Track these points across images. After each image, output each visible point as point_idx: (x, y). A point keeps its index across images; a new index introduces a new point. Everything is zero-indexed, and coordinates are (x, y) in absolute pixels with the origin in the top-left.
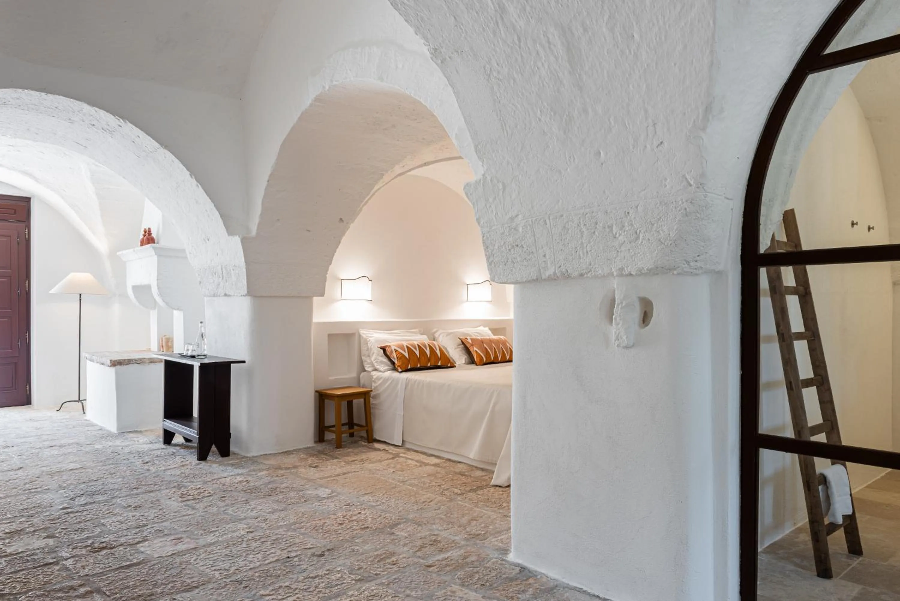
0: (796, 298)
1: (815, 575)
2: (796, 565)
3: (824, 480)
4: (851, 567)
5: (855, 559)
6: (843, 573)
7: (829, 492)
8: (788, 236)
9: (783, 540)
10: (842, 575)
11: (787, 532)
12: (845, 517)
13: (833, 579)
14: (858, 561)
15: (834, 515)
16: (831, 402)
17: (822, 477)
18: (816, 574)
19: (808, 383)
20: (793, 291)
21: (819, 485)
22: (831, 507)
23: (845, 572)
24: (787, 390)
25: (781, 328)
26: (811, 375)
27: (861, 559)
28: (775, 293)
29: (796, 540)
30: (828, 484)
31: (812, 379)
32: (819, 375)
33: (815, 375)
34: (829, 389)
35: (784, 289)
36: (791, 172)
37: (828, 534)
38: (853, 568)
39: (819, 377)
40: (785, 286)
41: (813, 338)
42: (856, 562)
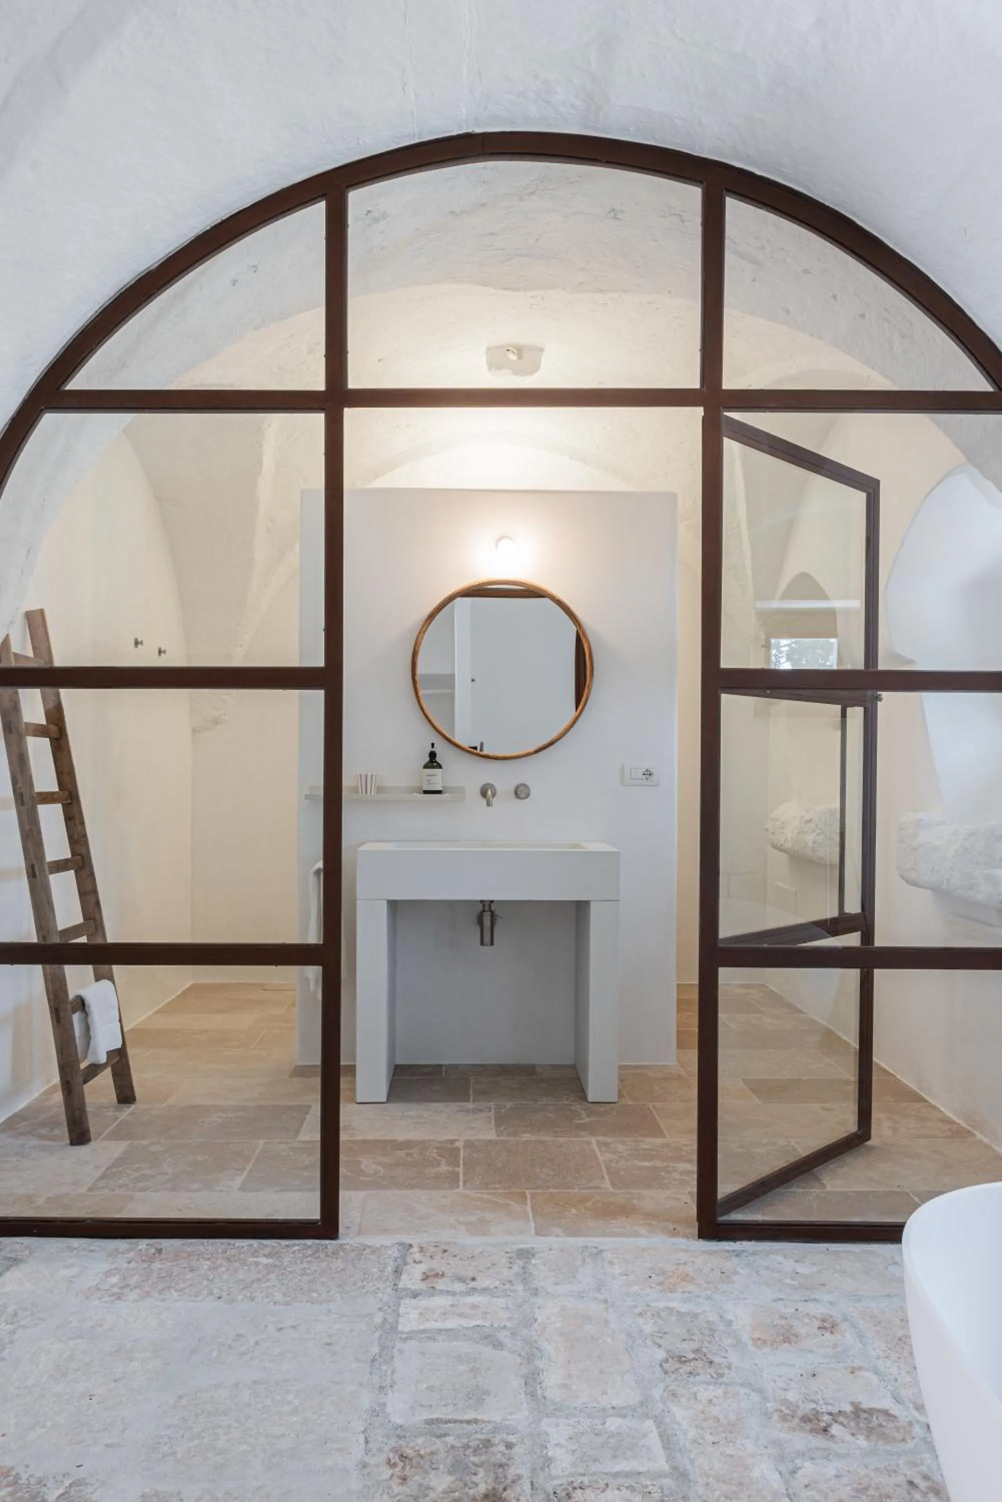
0: (46, 742)
1: (66, 1145)
2: (42, 1137)
3: (81, 1004)
4: (118, 1121)
5: (126, 1109)
6: (107, 1131)
7: (89, 1021)
8: (34, 648)
9: (28, 1108)
10: (104, 1135)
11: (36, 1095)
12: (110, 1054)
13: (92, 1143)
14: (129, 1110)
15: (95, 1053)
16: (95, 891)
17: (79, 1001)
18: (68, 1142)
19: (60, 866)
20: (40, 731)
21: (74, 1012)
22: (92, 1041)
23: (110, 1129)
24: (28, 877)
25: (19, 785)
26: (67, 854)
27: (133, 1107)
28: (11, 732)
29: (47, 1103)
30: (87, 1009)
31: (67, 860)
32: (80, 855)
33: (73, 855)
34: (92, 874)
35: (23, 726)
36: (29, 551)
37: (85, 1082)
38: (121, 1121)
39: (78, 857)
40: (25, 723)
41: (69, 801)
42: (127, 1112)
